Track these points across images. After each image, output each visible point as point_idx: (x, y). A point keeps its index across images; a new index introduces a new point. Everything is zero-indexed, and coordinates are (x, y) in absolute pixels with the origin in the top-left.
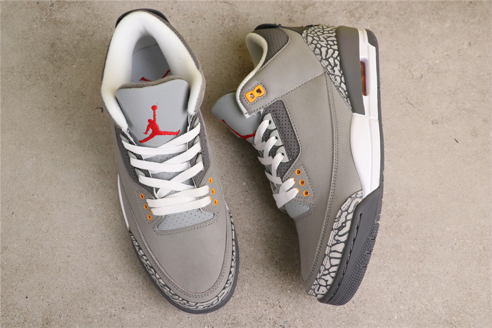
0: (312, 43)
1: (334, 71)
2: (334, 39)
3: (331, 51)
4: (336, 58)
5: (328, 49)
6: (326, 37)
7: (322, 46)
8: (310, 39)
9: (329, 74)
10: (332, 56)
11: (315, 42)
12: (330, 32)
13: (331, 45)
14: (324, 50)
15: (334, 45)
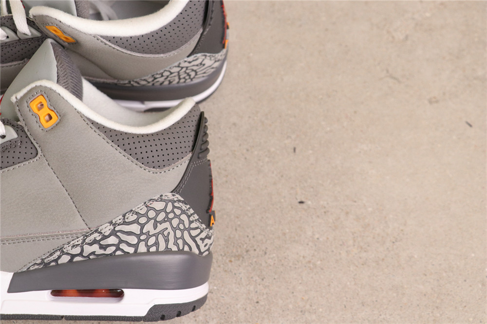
0: (149, 208)
1: (91, 244)
2: (162, 247)
3: (133, 240)
4: (118, 249)
5: (138, 236)
6: (166, 233)
7: (142, 226)
8: (159, 206)
9: (86, 236)
10: (121, 241)
11: (152, 214)
12: (180, 242)
13: (146, 241)
14: (135, 228)
15: (148, 247)
